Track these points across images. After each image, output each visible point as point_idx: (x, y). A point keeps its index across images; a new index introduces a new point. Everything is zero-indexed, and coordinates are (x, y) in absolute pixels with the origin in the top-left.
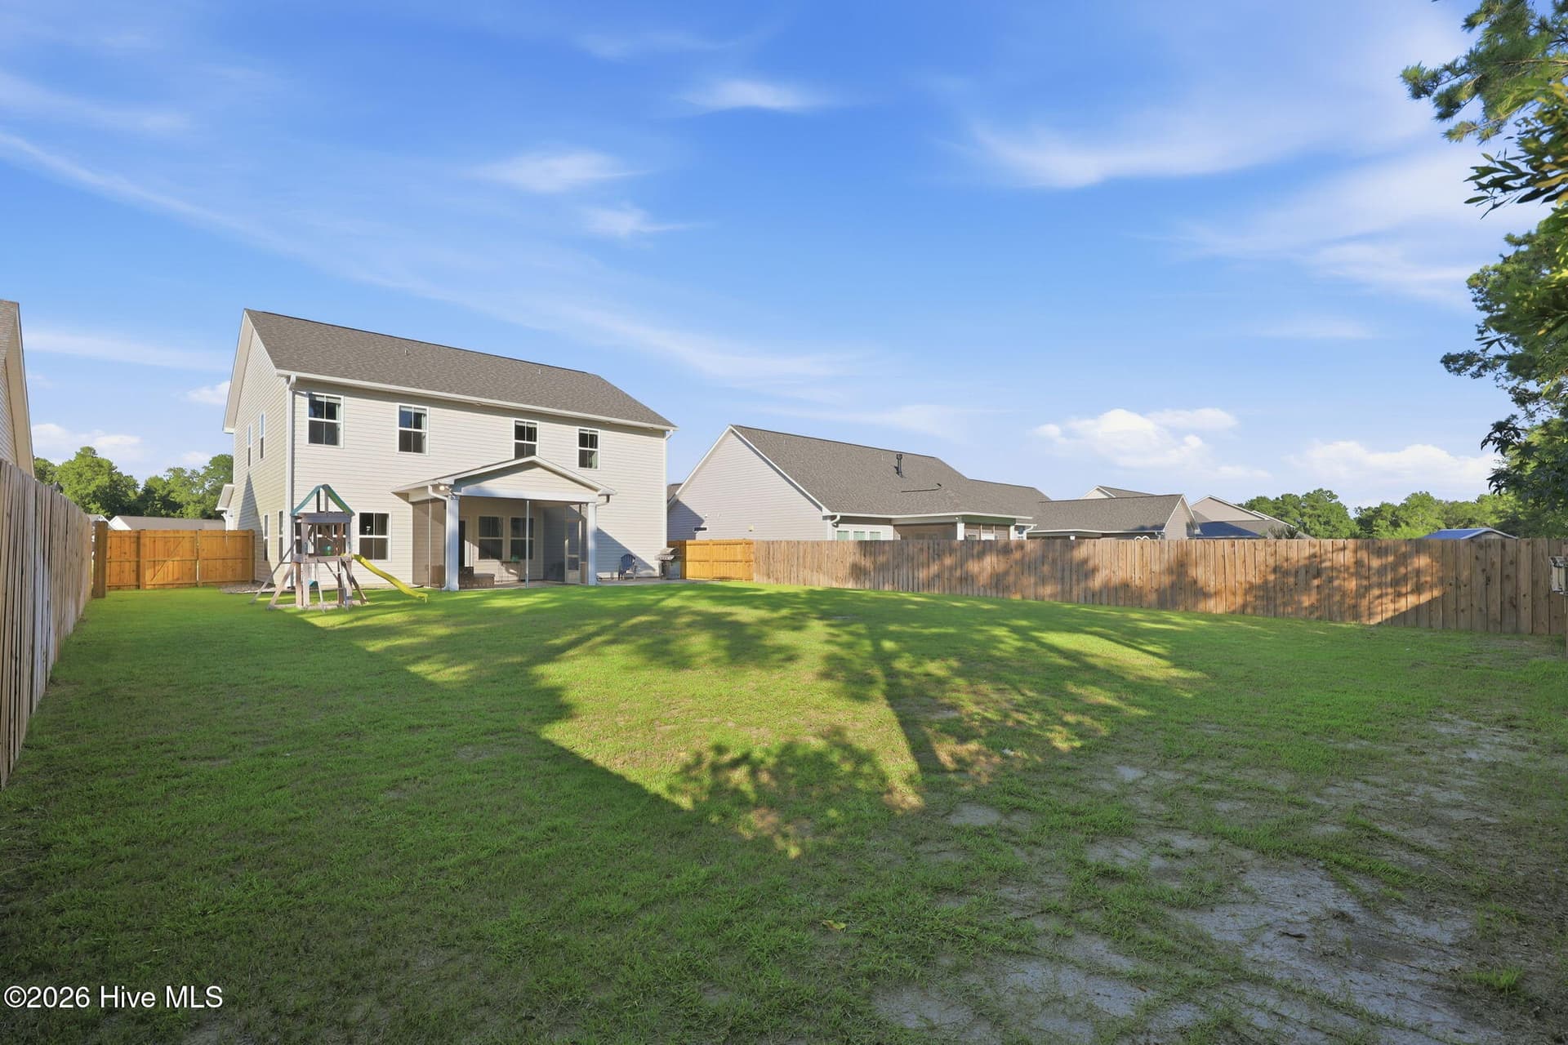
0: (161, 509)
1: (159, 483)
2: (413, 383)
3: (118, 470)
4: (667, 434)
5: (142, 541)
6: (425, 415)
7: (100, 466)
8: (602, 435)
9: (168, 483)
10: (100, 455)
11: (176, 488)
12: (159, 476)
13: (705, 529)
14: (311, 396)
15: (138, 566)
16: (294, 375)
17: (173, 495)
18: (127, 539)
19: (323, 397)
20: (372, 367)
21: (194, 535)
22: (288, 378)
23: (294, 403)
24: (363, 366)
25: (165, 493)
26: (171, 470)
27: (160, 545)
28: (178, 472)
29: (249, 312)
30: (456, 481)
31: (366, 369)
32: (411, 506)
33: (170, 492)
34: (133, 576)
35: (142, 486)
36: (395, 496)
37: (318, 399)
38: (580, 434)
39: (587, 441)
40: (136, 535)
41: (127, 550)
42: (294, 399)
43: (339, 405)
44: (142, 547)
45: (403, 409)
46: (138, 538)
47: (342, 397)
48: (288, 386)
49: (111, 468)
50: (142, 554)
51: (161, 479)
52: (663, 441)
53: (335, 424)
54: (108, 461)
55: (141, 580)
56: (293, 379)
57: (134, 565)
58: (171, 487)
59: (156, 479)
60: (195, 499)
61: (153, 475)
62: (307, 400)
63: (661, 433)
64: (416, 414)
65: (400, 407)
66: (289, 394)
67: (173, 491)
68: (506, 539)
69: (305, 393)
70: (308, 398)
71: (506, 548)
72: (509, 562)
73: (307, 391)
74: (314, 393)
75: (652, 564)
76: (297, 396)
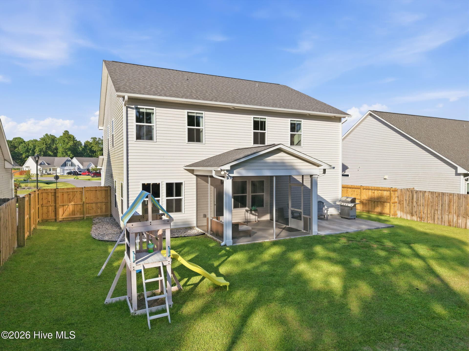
0: (89, 153)
1: (88, 143)
2: (195, 97)
3: (76, 139)
4: (343, 120)
5: (57, 195)
6: (202, 117)
7: (70, 138)
8: (304, 123)
9: (91, 143)
10: (70, 133)
11: (94, 145)
12: (89, 141)
13: (348, 175)
14: (137, 108)
15: (55, 208)
16: (127, 95)
17: (93, 148)
18: (50, 194)
19: (144, 109)
20: (170, 88)
21: (81, 190)
22: (124, 97)
23: (127, 114)
24: (166, 87)
25: (90, 147)
26: (92, 138)
27: (65, 196)
28: (94, 139)
29: (105, 61)
30: (231, 166)
31: (167, 89)
32: (195, 177)
33: (92, 147)
34: (53, 214)
35: (83, 145)
36: (186, 171)
37: (141, 110)
38: (291, 124)
39: (294, 128)
40: (54, 191)
41: (50, 201)
42: (127, 111)
43: (153, 113)
44: (57, 198)
45: (190, 114)
46: (55, 193)
47: (154, 108)
48: (124, 103)
49: (74, 138)
50: (57, 202)
51: (89, 142)
52: (339, 125)
53: (151, 126)
54: (73, 136)
55: (57, 217)
56: (126, 98)
57: (53, 207)
58: (92, 145)
59: (88, 142)
60: (100, 149)
61: (87, 140)
62: (134, 111)
63: (338, 120)
64: (197, 117)
65: (188, 112)
66: (124, 108)
67: (93, 146)
68: (249, 195)
69: (133, 107)
70: (135, 110)
71: (249, 201)
72: (251, 210)
73: (134, 105)
74: (139, 107)
75: (331, 204)
76: (129, 109)
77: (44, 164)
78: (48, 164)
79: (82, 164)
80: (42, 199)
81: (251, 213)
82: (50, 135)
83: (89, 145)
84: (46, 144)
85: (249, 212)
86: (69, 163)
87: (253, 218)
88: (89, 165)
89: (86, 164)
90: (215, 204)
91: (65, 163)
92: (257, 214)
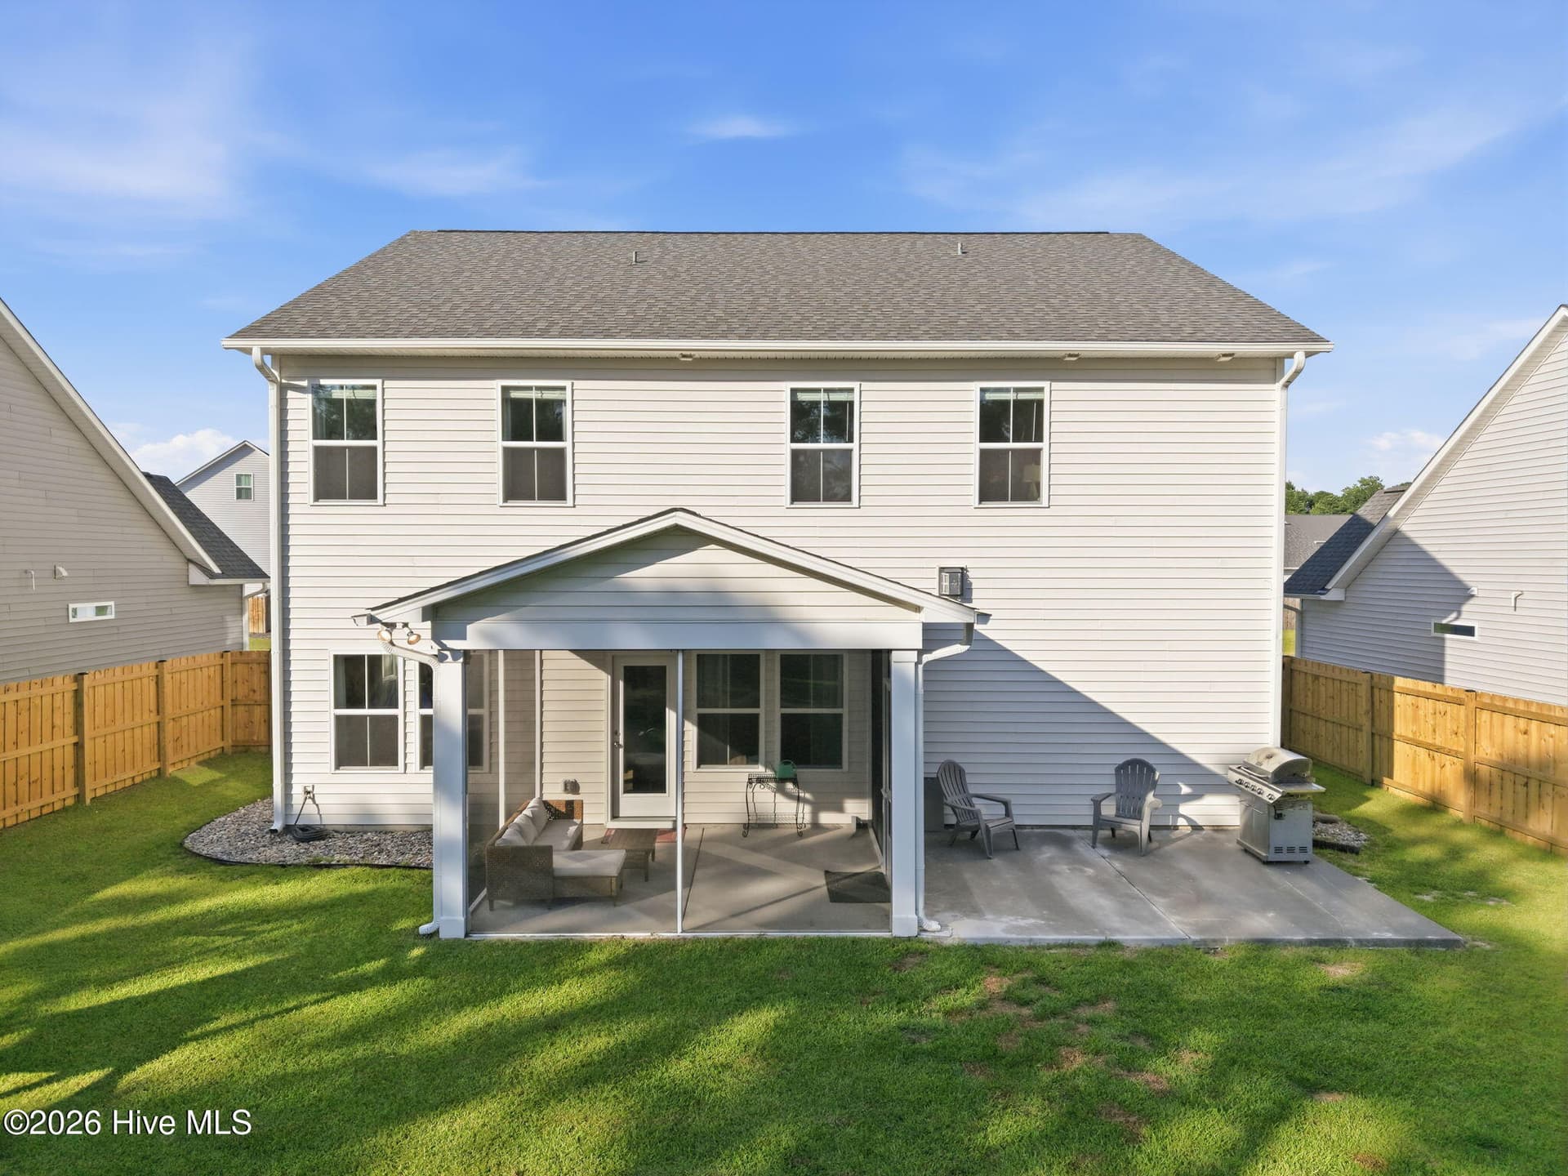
13: (1469, 631)
14: (317, 390)
16: (258, 348)
19: (343, 387)
23: (283, 410)
37: (332, 394)
42: (282, 400)
45: (510, 394)
47: (378, 382)
53: (373, 449)
62: (308, 398)
63: (1270, 368)
65: (505, 389)
66: (273, 392)
68: (770, 714)
69: (305, 383)
70: (310, 395)
71: (770, 737)
72: (781, 780)
73: (308, 378)
74: (323, 382)
75: (1215, 775)
76: (290, 394)
80: (236, 682)
81: (781, 791)
85: (773, 785)
87: (787, 810)
90: (621, 742)
92: (808, 796)
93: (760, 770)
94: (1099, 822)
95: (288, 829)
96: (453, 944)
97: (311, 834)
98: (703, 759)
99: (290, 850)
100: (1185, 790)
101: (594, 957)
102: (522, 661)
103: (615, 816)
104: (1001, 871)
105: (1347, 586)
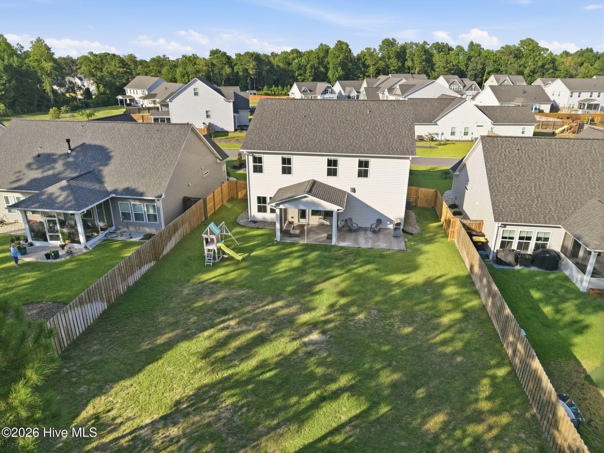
6: (293, 159)
8: (372, 161)
14: (253, 155)
15: (237, 192)
18: (234, 183)
19: (257, 155)
34: (236, 195)
38: (360, 161)
39: (363, 164)
43: (262, 158)
47: (263, 155)
50: (238, 188)
53: (261, 165)
55: (238, 197)
64: (288, 159)
65: (282, 157)
77: (307, 91)
78: (311, 91)
79: (344, 90)
81: (324, 220)
82: (325, 45)
83: (362, 58)
84: (318, 59)
86: (330, 90)
87: (325, 222)
88: (350, 92)
89: (348, 89)
91: (325, 90)
92: (328, 221)
93: (321, 217)
94: (371, 228)
95: (251, 221)
96: (279, 242)
97: (255, 222)
98: (312, 215)
99: (253, 225)
100: (388, 223)
101: (299, 244)
102: (286, 210)
103: (299, 222)
104: (353, 235)
105: (460, 171)
